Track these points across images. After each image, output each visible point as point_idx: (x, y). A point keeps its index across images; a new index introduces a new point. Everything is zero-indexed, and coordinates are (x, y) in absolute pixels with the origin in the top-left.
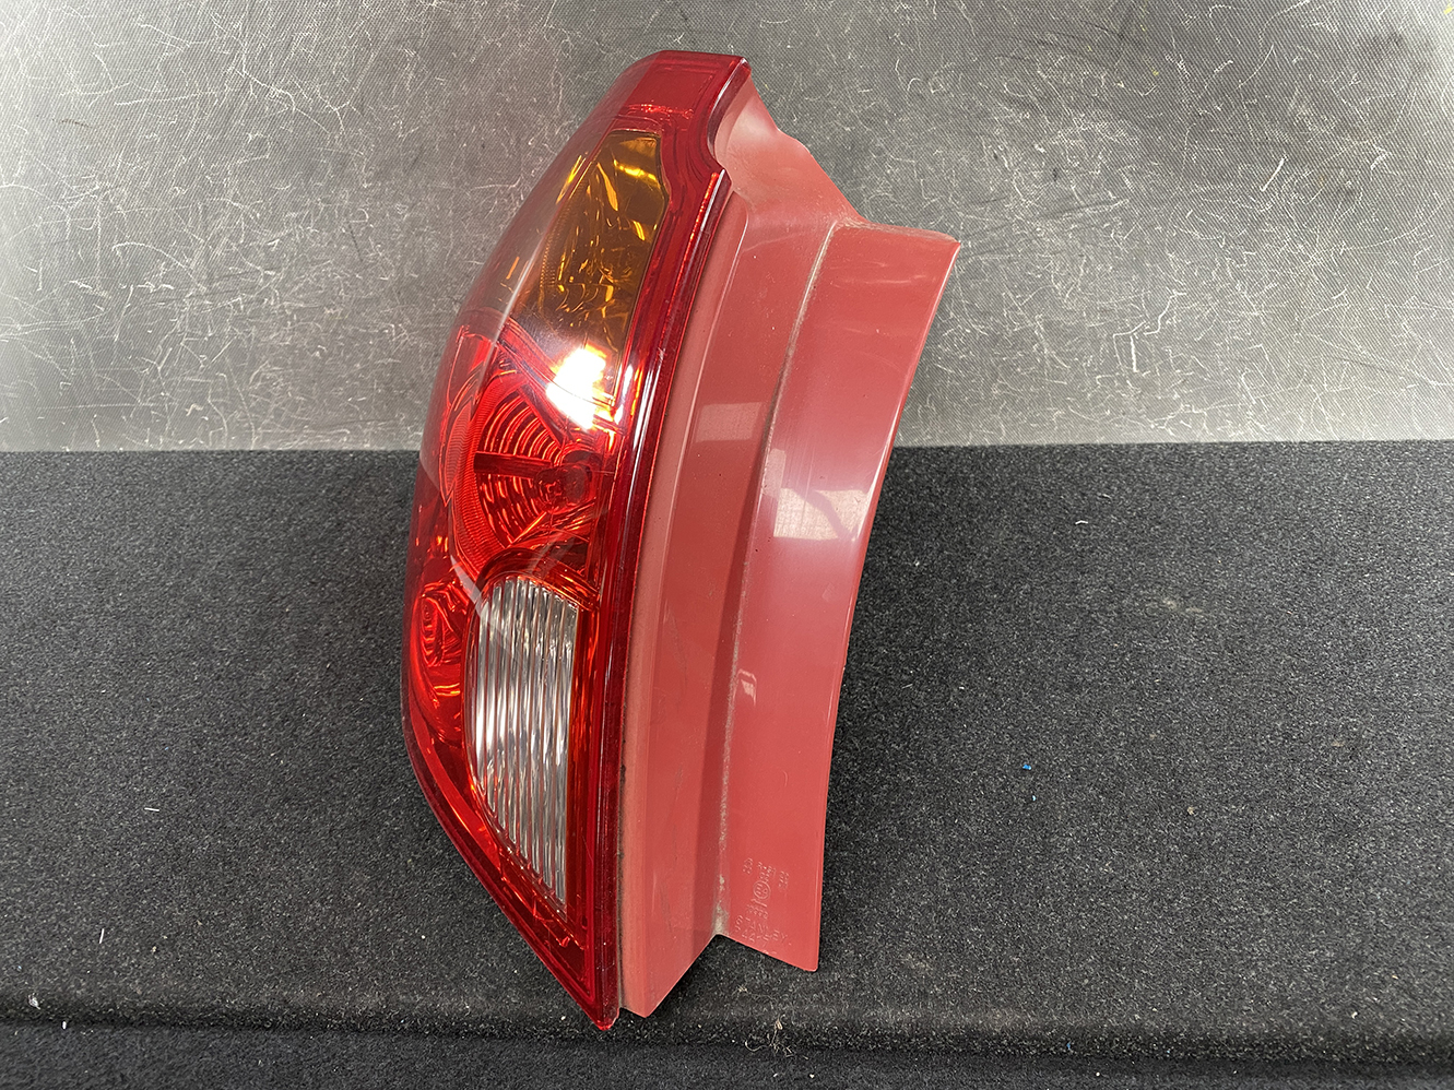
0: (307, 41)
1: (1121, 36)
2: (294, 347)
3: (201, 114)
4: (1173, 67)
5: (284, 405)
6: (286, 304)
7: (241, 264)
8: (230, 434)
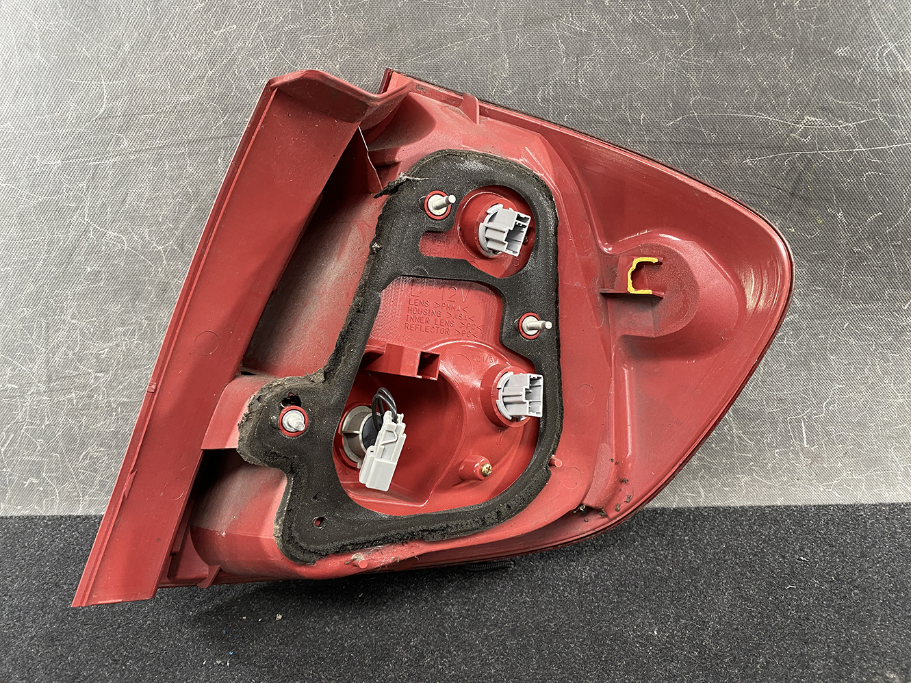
0: (140, 196)
1: (792, 194)
2: (117, 433)
3: (49, 252)
4: (834, 216)
5: (108, 478)
6: (112, 399)
7: (76, 368)
8: (61, 502)
